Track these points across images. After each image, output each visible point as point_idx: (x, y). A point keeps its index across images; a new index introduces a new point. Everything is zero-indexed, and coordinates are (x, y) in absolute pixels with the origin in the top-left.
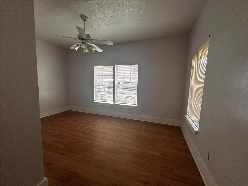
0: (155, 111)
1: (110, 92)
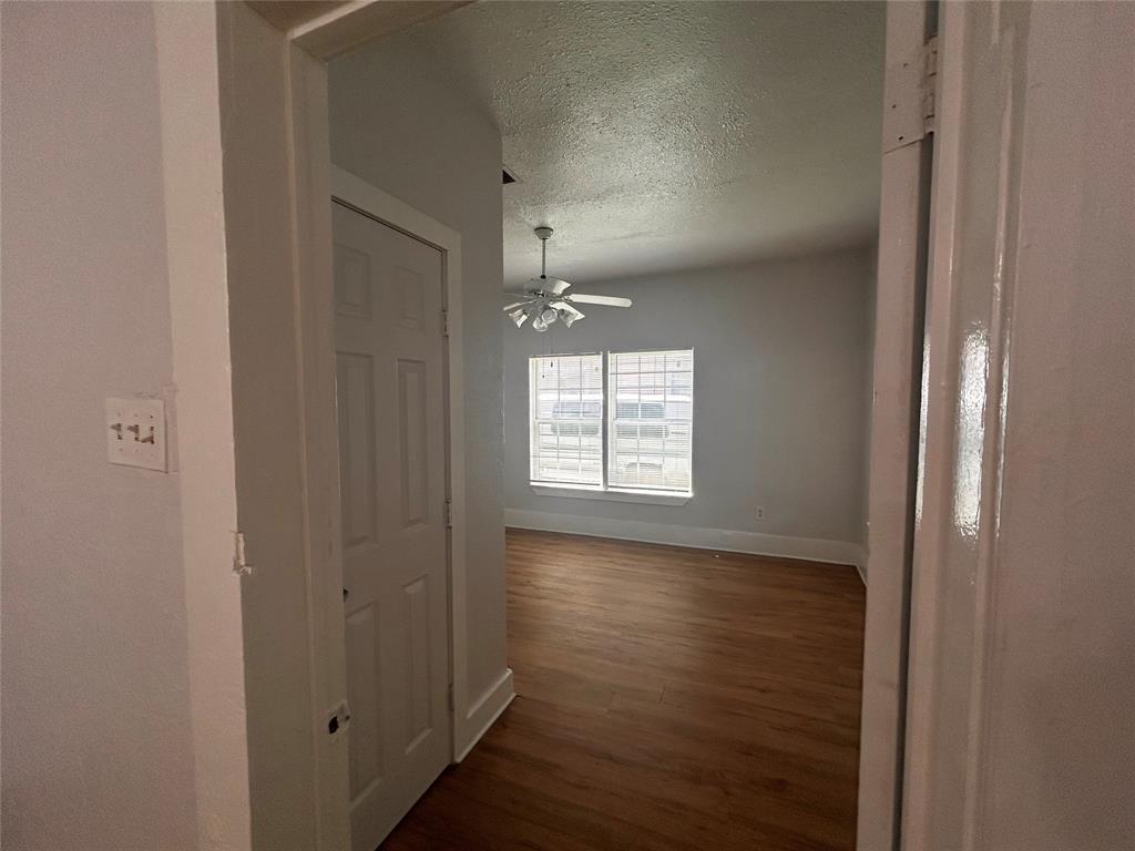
0: (760, 511)
1: (589, 449)
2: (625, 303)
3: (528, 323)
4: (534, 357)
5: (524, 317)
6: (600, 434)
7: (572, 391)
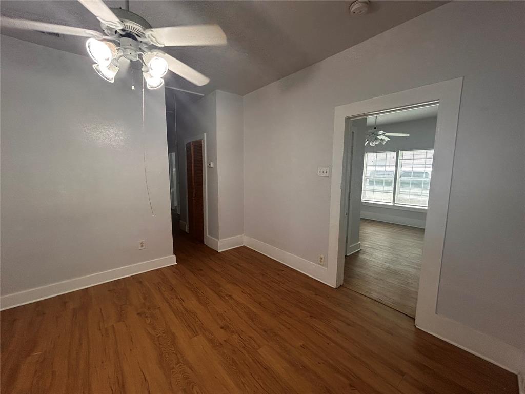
2: (408, 135)
3: (368, 144)
4: (367, 153)
5: (367, 142)
6: (393, 185)
7: (382, 166)
